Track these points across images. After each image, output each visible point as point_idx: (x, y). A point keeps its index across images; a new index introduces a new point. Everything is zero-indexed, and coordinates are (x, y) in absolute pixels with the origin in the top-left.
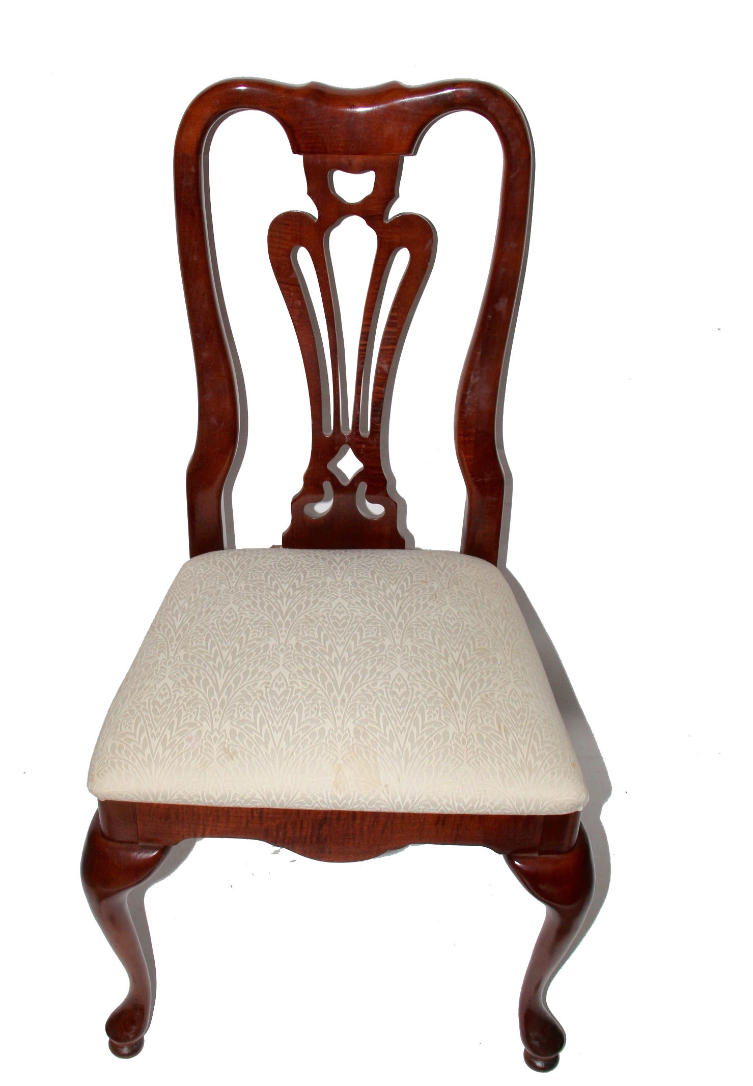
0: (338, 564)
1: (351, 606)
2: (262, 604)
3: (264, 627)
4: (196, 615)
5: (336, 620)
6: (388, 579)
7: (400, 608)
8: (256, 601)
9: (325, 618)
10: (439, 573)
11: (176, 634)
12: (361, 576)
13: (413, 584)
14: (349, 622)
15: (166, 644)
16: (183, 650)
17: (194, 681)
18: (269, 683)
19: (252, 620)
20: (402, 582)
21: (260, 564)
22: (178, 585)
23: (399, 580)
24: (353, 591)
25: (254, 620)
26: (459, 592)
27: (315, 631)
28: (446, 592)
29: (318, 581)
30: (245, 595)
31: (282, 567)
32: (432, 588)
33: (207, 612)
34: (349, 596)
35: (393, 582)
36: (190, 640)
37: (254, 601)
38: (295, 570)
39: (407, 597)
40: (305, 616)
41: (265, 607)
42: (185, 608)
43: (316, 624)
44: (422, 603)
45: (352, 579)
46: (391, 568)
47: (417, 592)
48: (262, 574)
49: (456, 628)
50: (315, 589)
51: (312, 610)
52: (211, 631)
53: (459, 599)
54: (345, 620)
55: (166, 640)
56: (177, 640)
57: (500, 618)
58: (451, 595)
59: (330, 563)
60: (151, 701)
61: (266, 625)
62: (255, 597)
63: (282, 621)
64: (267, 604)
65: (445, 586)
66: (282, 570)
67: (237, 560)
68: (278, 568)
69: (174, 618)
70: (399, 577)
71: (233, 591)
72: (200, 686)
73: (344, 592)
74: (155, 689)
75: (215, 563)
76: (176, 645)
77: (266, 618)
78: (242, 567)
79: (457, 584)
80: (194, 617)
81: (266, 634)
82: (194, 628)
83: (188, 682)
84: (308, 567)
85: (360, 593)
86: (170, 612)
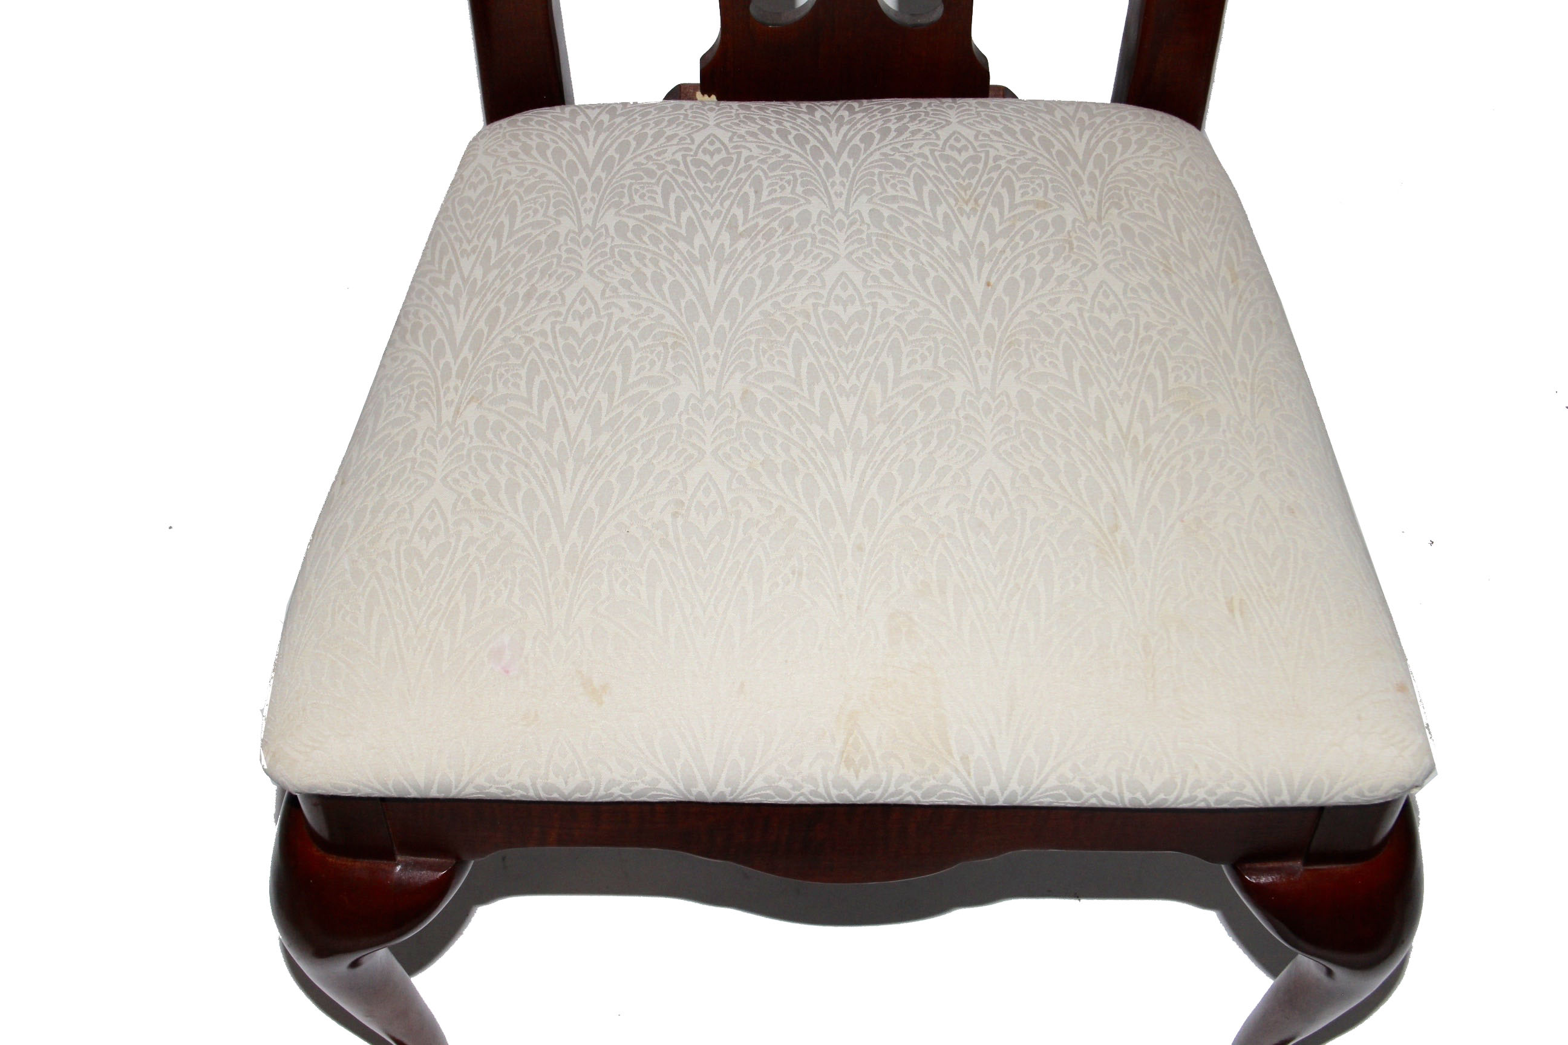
0: (836, 158)
1: (870, 283)
2: (658, 280)
3: (665, 345)
4: (501, 305)
5: (836, 326)
6: (956, 200)
7: (988, 284)
8: (644, 269)
9: (808, 317)
10: (1075, 175)
11: (456, 357)
12: (891, 192)
13: (1016, 212)
14: (866, 330)
15: (433, 385)
16: (474, 405)
17: (503, 496)
18: (682, 503)
19: (634, 326)
20: (990, 209)
21: (648, 158)
22: (458, 210)
23: (982, 201)
24: (874, 238)
25: (642, 325)
26: (1125, 228)
27: (786, 356)
28: (1094, 231)
29: (791, 209)
30: (616, 250)
31: (703, 169)
32: (1060, 222)
33: (528, 296)
34: (864, 253)
35: (967, 209)
36: (490, 376)
37: (638, 271)
38: (734, 178)
39: (1003, 251)
40: (761, 313)
41: (665, 288)
42: (475, 280)
43: (789, 337)
44: (1038, 268)
45: (870, 201)
46: (962, 167)
47: (1027, 237)
48: (655, 188)
49: (1121, 334)
50: (783, 234)
51: (777, 294)
52: (538, 354)
53: (1124, 249)
54: (856, 325)
55: (434, 372)
56: (460, 375)
57: (1221, 294)
58: (1107, 240)
59: (816, 153)
60: (403, 547)
61: (670, 341)
62: (641, 258)
63: (708, 330)
64: (670, 279)
65: (1092, 212)
66: (704, 177)
67: (595, 142)
68: (693, 170)
69: (451, 308)
70: (983, 193)
71: (587, 237)
72: (516, 511)
73: (852, 243)
74: (411, 514)
75: (542, 149)
76: (456, 389)
77: (669, 320)
78: (608, 166)
79: (1119, 206)
80: (497, 310)
81: (670, 366)
82: (498, 342)
83: (488, 498)
84: (765, 167)
85: (890, 242)
86: (440, 290)
